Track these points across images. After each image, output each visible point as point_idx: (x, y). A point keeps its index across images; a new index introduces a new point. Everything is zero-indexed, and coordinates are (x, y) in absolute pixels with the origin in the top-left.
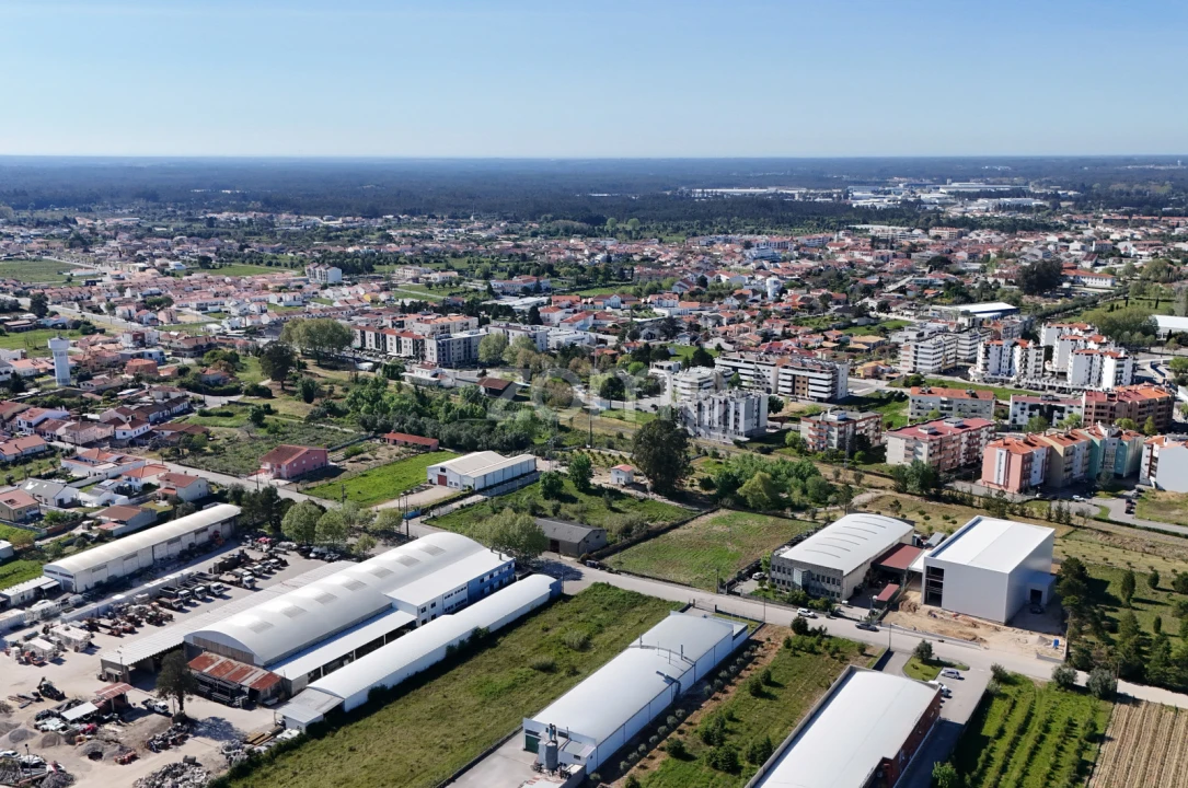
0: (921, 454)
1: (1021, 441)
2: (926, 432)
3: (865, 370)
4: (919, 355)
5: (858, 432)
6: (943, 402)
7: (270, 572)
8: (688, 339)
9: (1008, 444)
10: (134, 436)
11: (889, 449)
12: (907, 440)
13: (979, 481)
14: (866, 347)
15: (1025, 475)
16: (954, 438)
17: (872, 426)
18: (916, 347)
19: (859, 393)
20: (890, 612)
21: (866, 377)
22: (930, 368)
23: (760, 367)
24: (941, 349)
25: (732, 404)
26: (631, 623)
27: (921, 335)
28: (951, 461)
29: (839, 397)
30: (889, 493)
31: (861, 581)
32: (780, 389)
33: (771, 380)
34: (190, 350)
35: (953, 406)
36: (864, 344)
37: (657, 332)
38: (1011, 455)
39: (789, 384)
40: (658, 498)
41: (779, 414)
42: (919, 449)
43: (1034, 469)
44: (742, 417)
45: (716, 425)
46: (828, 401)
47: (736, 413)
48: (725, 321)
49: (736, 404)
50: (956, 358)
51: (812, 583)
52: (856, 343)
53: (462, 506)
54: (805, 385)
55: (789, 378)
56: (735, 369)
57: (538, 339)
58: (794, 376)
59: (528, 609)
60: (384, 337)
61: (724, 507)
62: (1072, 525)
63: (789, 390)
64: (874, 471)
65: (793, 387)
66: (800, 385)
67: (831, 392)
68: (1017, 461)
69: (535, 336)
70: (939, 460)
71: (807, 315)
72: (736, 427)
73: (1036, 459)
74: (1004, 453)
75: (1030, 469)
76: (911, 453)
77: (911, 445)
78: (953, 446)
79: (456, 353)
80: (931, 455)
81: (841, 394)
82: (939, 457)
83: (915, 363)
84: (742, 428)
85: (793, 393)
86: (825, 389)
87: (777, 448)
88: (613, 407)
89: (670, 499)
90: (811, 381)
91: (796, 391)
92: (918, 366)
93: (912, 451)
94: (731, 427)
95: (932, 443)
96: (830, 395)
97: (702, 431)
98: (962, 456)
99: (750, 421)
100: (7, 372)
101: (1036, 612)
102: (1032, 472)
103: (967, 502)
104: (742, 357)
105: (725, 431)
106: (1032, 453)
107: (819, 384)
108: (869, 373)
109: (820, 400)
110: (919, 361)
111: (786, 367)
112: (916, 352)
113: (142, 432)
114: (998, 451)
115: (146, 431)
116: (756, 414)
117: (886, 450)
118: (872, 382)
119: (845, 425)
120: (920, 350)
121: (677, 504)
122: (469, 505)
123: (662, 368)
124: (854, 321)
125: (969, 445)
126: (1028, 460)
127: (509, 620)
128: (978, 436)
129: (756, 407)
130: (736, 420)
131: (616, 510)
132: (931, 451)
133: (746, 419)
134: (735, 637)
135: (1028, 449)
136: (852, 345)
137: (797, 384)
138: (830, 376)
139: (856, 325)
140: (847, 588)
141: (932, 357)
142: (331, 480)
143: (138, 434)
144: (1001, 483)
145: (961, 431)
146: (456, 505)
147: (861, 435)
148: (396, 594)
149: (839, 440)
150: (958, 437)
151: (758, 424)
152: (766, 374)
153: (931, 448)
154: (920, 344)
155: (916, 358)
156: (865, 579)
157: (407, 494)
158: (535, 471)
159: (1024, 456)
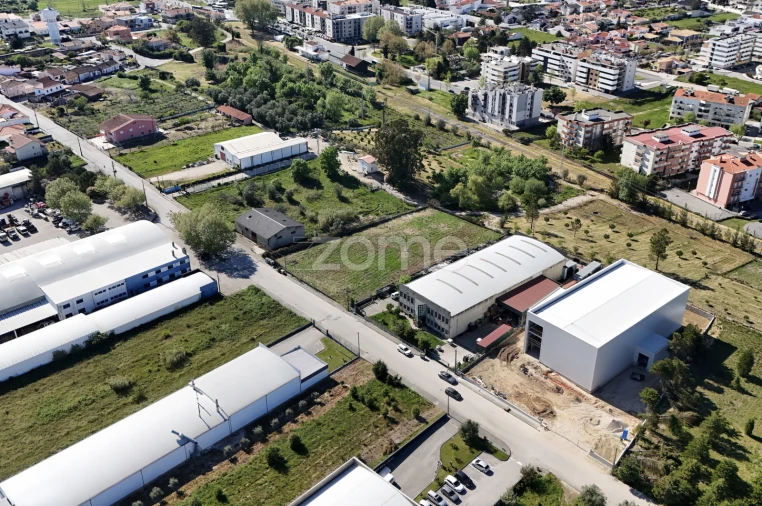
0: (648, 161)
1: (739, 159)
2: (658, 140)
3: (661, 64)
4: (715, 52)
5: (604, 132)
6: (703, 105)
7: (16, 238)
8: (538, 25)
9: (725, 162)
10: (46, 94)
11: (623, 152)
12: (639, 147)
13: (694, 192)
14: (680, 40)
15: (735, 191)
16: (683, 147)
17: (621, 126)
18: (714, 45)
19: (645, 85)
20: (487, 359)
21: (661, 70)
22: (723, 64)
23: (565, 59)
24: (737, 47)
25: (508, 97)
26: (244, 340)
27: (736, 29)
28: (679, 167)
29: (625, 89)
30: (603, 197)
31: (481, 316)
32: (577, 79)
33: (571, 71)
34: (172, 18)
35: (711, 109)
36: (679, 37)
37: (520, 17)
38: (723, 173)
39: (584, 75)
40: (388, 188)
41: (560, 104)
42: (647, 156)
43: (745, 187)
44: (515, 109)
45: (496, 114)
46: (613, 93)
47: (511, 105)
48: (581, 10)
49: (512, 98)
50: (752, 55)
51: (428, 316)
52: (672, 36)
53: (219, 185)
54: (596, 78)
55: (585, 70)
56: (546, 58)
57: (414, 22)
58: (589, 69)
59: (172, 310)
60: (304, 15)
61: (432, 206)
62: (755, 254)
63: (584, 81)
64: (606, 171)
65: (587, 78)
66: (593, 77)
67: (617, 85)
68: (728, 179)
69: (411, 19)
70: (665, 167)
71: (657, 6)
72: (510, 116)
73: (748, 179)
74: (718, 170)
75: (741, 187)
76: (639, 158)
77: (641, 152)
78: (682, 154)
79: (347, 31)
80: (656, 163)
81: (626, 87)
82: (666, 164)
83: (711, 59)
84: (514, 120)
85: (587, 83)
86: (611, 83)
87: (536, 139)
88: (432, 87)
89: (400, 191)
90: (601, 74)
91: (590, 81)
92: (713, 62)
93: (641, 157)
94: (507, 116)
95: (659, 152)
96: (615, 88)
97: (487, 117)
98: (690, 162)
99: (523, 113)
100: (26, 32)
101: (635, 379)
102: (743, 190)
103: (666, 215)
104: (553, 49)
105: (502, 120)
106: (745, 173)
107: (607, 79)
108: (664, 67)
109: (607, 91)
110: (714, 57)
111: (584, 61)
112: (713, 49)
113: (55, 90)
114: (713, 167)
115: (59, 89)
116: (529, 107)
117: (621, 153)
118: (664, 75)
119: (592, 126)
120: (717, 48)
121: (401, 196)
122: (226, 184)
123: (496, 52)
124: (689, 13)
125: (700, 153)
126: (739, 179)
127: (143, 322)
128: (711, 145)
129: (529, 101)
130: (511, 111)
131: (344, 200)
132: (658, 159)
133: (518, 111)
134: (303, 381)
135: (743, 168)
136: (669, 38)
137: (591, 76)
138: (618, 71)
139: (690, 17)
140: (456, 328)
141: (725, 55)
142: (144, 148)
143: (50, 92)
144: (712, 196)
145: (694, 140)
146: (215, 183)
147: (608, 135)
148: (47, 290)
149: (585, 138)
150: (688, 146)
151: (530, 115)
152: (568, 65)
153: (657, 156)
154: (717, 43)
155: (712, 54)
156: (485, 314)
157: (188, 167)
158: (307, 152)
159: (735, 175)
